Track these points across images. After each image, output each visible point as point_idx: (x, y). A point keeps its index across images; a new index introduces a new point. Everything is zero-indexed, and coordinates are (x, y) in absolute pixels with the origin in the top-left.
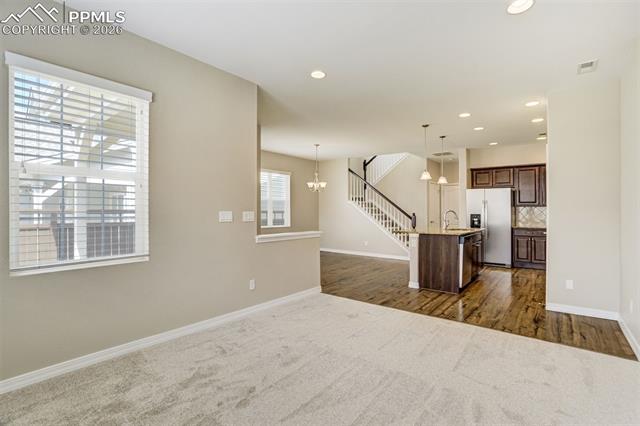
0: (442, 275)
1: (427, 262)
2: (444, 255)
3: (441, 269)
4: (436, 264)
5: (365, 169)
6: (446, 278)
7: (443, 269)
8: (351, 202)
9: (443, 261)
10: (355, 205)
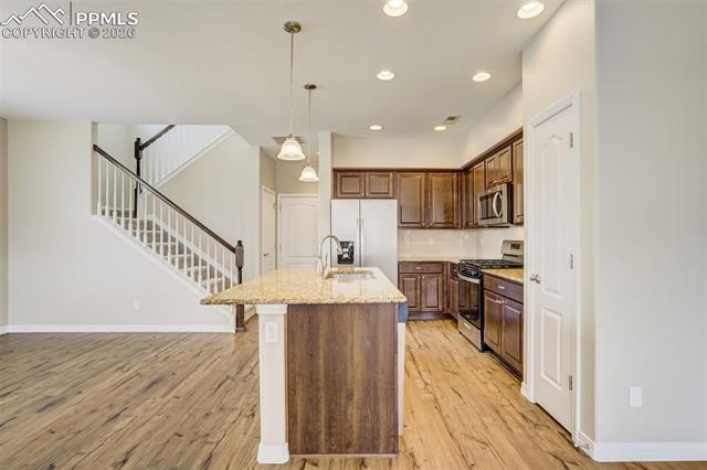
0: (354, 414)
1: (312, 379)
2: (358, 358)
3: (350, 397)
4: (336, 384)
5: (138, 157)
6: (363, 420)
7: (357, 396)
8: (98, 218)
9: (356, 373)
10: (108, 225)
